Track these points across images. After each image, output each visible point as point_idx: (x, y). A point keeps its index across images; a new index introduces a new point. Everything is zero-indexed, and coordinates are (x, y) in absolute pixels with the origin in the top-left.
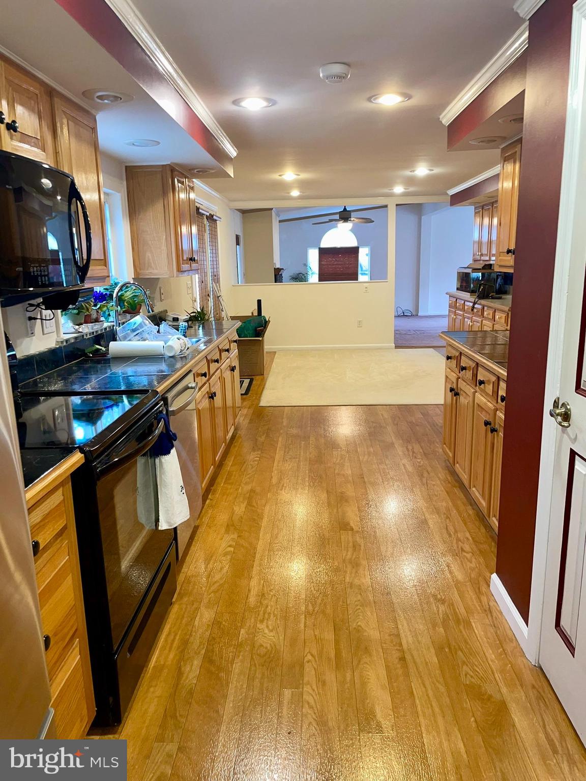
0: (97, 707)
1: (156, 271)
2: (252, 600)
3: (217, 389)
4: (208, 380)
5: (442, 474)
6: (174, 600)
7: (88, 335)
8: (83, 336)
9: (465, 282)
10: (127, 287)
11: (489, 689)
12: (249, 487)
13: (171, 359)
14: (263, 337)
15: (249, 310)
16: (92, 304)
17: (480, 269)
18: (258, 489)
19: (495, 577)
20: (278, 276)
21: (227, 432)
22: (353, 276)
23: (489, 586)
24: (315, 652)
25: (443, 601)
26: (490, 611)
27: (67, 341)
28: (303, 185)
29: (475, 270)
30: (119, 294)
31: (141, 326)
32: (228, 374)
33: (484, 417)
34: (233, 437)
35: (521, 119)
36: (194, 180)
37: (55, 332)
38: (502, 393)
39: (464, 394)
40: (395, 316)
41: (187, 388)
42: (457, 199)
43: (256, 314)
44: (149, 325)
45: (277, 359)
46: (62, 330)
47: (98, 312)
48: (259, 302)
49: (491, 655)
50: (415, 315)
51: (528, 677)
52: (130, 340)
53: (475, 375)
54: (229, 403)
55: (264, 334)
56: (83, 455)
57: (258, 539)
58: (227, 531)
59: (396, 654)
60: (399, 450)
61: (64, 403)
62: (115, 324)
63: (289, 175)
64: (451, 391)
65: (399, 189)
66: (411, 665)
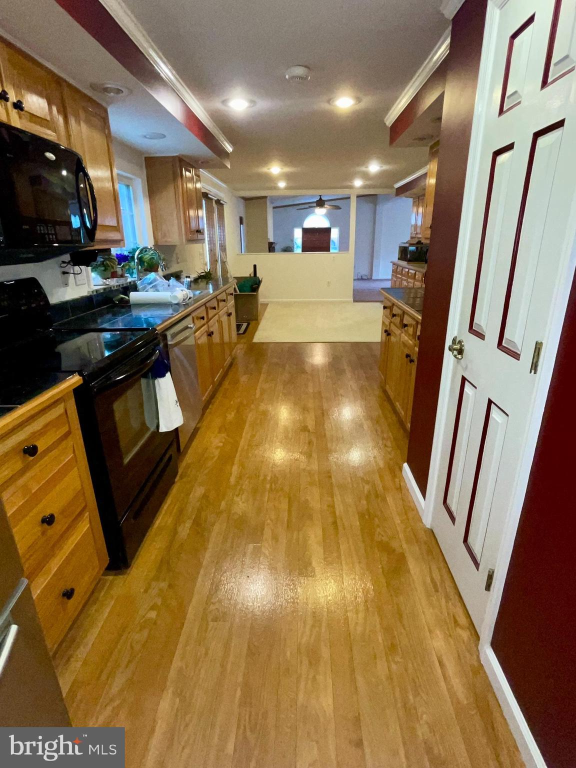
0: (109, 557)
1: (170, 240)
2: (233, 480)
3: (215, 328)
4: (207, 322)
5: (378, 392)
6: (176, 480)
7: (115, 287)
8: (111, 288)
9: (404, 253)
10: (146, 251)
11: (394, 544)
12: (239, 400)
13: (176, 306)
14: (257, 292)
15: (247, 272)
16: (117, 263)
17: (414, 244)
18: (245, 402)
19: (406, 466)
20: (271, 248)
21: (225, 360)
22: (327, 249)
23: (401, 471)
24: (273, 517)
25: (368, 482)
26: (401, 489)
27: (97, 291)
28: (288, 177)
29: (412, 245)
30: (139, 256)
31: (155, 280)
32: (225, 319)
33: (407, 351)
34: (231, 365)
35: (440, 119)
36: (201, 170)
37: (87, 284)
38: (418, 333)
39: (394, 335)
40: (354, 280)
41: (187, 328)
42: (401, 191)
43: (252, 275)
44: (162, 281)
45: (268, 309)
46: (92, 283)
47: (122, 270)
48: (255, 266)
49: (398, 521)
50: (369, 279)
51: (423, 536)
52: (147, 291)
53: (402, 320)
54: (226, 338)
55: (258, 290)
56: (81, 377)
57: (241, 438)
58: (219, 432)
59: (330, 520)
60: (349, 375)
61: (96, 337)
62: (136, 279)
63: (275, 169)
64: (385, 332)
65: (358, 183)
66: (340, 528)
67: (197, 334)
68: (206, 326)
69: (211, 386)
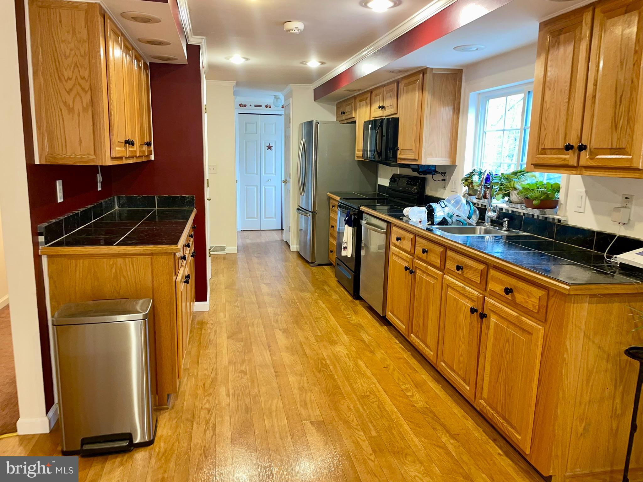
67: (393, 248)
68: (409, 256)
69: (404, 327)
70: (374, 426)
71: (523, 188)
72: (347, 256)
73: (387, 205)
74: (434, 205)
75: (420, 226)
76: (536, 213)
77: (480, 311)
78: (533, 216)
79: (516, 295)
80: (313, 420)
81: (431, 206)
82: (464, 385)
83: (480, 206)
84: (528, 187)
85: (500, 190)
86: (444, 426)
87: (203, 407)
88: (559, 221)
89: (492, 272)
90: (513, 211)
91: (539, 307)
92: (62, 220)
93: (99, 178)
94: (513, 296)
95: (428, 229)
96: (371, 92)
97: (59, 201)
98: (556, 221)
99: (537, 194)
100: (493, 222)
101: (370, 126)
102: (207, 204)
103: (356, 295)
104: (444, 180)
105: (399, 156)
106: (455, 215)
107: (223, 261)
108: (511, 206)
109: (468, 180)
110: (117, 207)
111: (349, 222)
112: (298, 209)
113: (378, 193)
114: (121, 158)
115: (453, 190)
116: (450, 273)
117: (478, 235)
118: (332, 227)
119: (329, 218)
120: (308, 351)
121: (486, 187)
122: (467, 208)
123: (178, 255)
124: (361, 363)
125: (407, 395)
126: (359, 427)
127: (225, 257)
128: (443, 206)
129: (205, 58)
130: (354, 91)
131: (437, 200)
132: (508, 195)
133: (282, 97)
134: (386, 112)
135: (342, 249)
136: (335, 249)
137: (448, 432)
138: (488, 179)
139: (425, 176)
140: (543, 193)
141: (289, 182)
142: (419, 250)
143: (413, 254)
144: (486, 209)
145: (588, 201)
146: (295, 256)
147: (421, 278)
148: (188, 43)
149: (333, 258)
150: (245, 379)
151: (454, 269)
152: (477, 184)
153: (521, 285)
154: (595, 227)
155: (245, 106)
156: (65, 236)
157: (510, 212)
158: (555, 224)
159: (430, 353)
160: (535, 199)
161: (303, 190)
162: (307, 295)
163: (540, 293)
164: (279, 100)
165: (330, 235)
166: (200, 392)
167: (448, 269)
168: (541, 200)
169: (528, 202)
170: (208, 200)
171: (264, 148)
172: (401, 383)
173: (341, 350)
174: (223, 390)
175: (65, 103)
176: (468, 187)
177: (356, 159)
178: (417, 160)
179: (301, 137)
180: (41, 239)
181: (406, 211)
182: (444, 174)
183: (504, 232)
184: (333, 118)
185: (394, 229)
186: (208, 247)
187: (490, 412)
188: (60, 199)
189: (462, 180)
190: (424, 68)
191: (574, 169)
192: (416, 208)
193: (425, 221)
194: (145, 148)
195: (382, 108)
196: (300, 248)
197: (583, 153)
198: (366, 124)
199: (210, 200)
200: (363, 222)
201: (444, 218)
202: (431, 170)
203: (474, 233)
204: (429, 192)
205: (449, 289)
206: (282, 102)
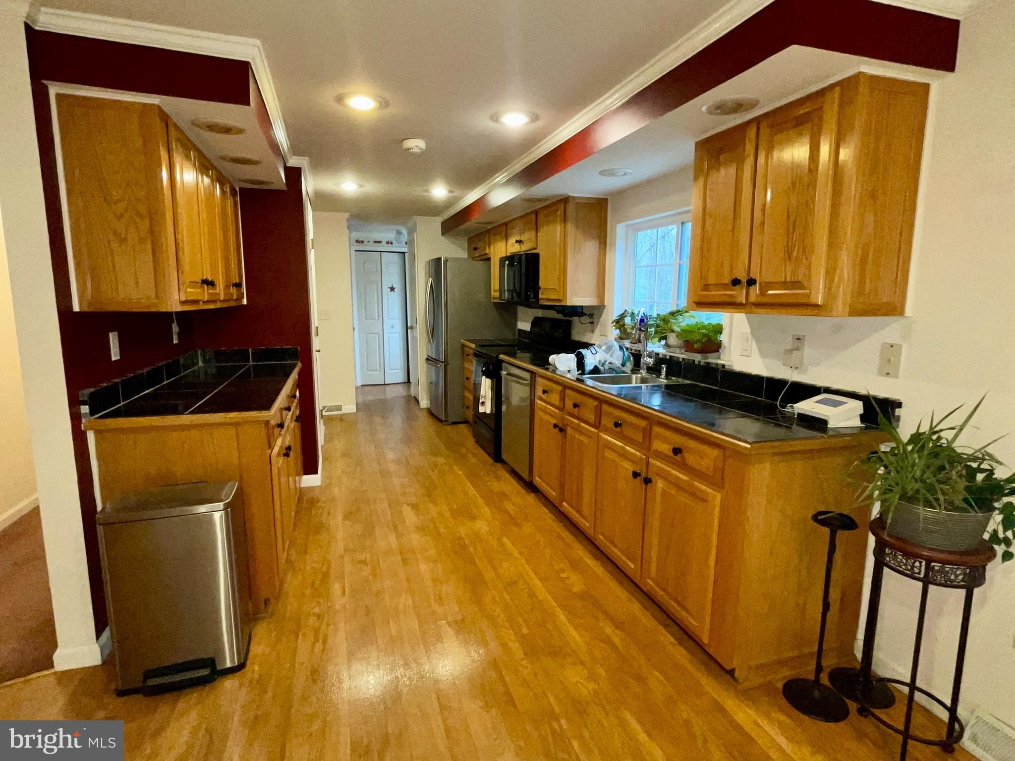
67: (539, 402)
68: (557, 411)
69: (554, 494)
70: (525, 621)
71: (682, 330)
72: (485, 413)
73: (529, 352)
74: (583, 351)
75: (569, 376)
76: (697, 358)
77: (644, 475)
78: (694, 361)
79: (686, 455)
80: (450, 620)
81: (580, 353)
82: (628, 562)
83: (633, 352)
84: (688, 328)
85: (656, 332)
86: (606, 613)
87: (312, 612)
88: (723, 366)
89: (657, 429)
90: (670, 356)
91: (714, 470)
92: (117, 383)
93: (175, 328)
94: (683, 457)
95: (579, 380)
96: (506, 224)
97: (113, 359)
98: (720, 367)
99: (698, 337)
100: (650, 369)
101: (507, 262)
102: (316, 356)
103: (497, 457)
104: (592, 323)
105: (541, 296)
106: (607, 363)
107: (339, 423)
108: (668, 350)
109: (619, 323)
110: (201, 364)
111: (487, 374)
112: (427, 359)
113: (519, 340)
114: (196, 302)
115: (603, 333)
116: (607, 431)
117: (634, 385)
118: (467, 379)
119: (463, 369)
120: (442, 530)
121: (640, 330)
122: (620, 353)
123: (273, 422)
124: (505, 540)
125: (562, 578)
126: (507, 624)
127: (341, 418)
128: (594, 352)
129: (309, 185)
130: (487, 223)
131: (586, 346)
132: (665, 338)
133: (405, 232)
134: (524, 248)
135: (480, 405)
136: (471, 404)
137: (612, 619)
138: (642, 321)
139: (571, 319)
140: (704, 335)
141: (416, 328)
142: (569, 404)
143: (562, 409)
144: (641, 355)
145: (754, 343)
146: (425, 414)
147: (573, 437)
148: (288, 165)
149: (470, 415)
150: (366, 571)
151: (611, 425)
152: (630, 327)
153: (692, 444)
154: (764, 373)
155: (363, 242)
156: (122, 404)
157: (668, 357)
158: (718, 370)
159: (585, 524)
160: (697, 342)
161: (432, 337)
162: (441, 460)
163: (714, 453)
164: (402, 236)
165: (465, 388)
166: (308, 591)
167: (604, 425)
168: (703, 343)
169: (688, 346)
170: (316, 351)
171: (386, 290)
172: (554, 563)
173: (482, 526)
174: (336, 588)
175: (115, 233)
176: (620, 329)
177: (492, 301)
178: (562, 300)
179: (427, 277)
180: (85, 409)
181: (552, 358)
182: (591, 316)
183: (663, 381)
184: (464, 255)
185: (539, 380)
186: (318, 407)
187: (660, 594)
188: (115, 356)
189: (613, 323)
190: (565, 196)
191: (742, 307)
192: (563, 355)
193: (574, 370)
194: (233, 290)
195: (519, 242)
196: (431, 404)
197: (752, 288)
198: (502, 260)
199: (319, 351)
200: (504, 373)
201: (596, 367)
202: (577, 311)
203: (631, 383)
204: (576, 336)
205: (606, 450)
206: (405, 237)
